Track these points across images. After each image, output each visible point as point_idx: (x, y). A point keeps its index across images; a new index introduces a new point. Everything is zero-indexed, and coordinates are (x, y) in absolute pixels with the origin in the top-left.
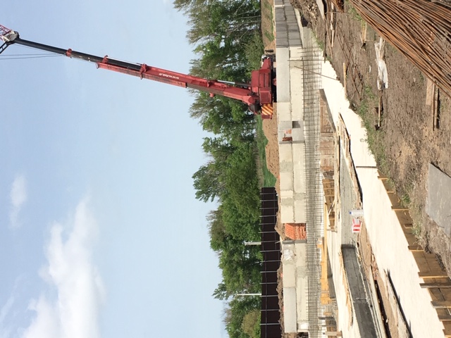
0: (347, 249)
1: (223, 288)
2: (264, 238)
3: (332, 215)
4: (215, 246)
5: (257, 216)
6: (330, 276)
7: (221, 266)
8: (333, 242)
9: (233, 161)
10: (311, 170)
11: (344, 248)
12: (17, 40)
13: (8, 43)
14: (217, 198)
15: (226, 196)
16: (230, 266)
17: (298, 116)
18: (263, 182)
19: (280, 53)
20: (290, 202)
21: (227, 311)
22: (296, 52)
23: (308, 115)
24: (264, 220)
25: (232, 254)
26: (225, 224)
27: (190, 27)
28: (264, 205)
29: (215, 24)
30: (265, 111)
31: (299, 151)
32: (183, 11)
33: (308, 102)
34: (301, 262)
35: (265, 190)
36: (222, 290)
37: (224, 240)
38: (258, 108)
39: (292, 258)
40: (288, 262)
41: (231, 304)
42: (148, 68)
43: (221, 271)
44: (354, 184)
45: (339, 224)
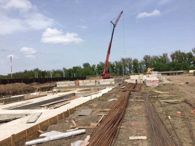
0: (74, 94)
2: (76, 77)
3: (81, 91)
4: (74, 68)
5: (80, 76)
6: (69, 91)
7: (70, 69)
8: (76, 91)
9: (91, 71)
10: (90, 86)
11: (74, 93)
12: (114, 26)
13: (114, 24)
14: (83, 68)
15: (84, 69)
16: (70, 71)
17: (101, 83)
18: (87, 77)
19: (113, 79)
20: (83, 82)
21: (60, 70)
22: (113, 83)
23: (101, 85)
24: (79, 77)
25: (72, 71)
26: (78, 69)
27: (118, 61)
28: (82, 77)
29: (119, 67)
30: (101, 77)
31: (94, 84)
32: (121, 60)
33: (104, 85)
34: (71, 85)
35: (86, 77)
36: (65, 69)
37: (75, 69)
38: (102, 76)
39: (72, 83)
40: (71, 82)
41: (62, 71)
42: (109, 53)
44: (87, 95)
45: (79, 92)
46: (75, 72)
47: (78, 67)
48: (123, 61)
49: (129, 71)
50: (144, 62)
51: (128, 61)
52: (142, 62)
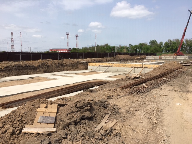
1: (131, 45)
4: (140, 44)
7: (136, 45)
11: (163, 62)
13: (191, 12)
14: (150, 44)
16: (136, 47)
18: (157, 53)
20: (165, 57)
21: (127, 46)
22: (187, 58)
23: (177, 60)
25: (138, 47)
26: (145, 46)
27: (188, 39)
28: (154, 54)
31: (172, 58)
34: (156, 58)
38: (176, 53)
42: (184, 36)
43: (135, 45)
46: (141, 48)
47: (144, 44)
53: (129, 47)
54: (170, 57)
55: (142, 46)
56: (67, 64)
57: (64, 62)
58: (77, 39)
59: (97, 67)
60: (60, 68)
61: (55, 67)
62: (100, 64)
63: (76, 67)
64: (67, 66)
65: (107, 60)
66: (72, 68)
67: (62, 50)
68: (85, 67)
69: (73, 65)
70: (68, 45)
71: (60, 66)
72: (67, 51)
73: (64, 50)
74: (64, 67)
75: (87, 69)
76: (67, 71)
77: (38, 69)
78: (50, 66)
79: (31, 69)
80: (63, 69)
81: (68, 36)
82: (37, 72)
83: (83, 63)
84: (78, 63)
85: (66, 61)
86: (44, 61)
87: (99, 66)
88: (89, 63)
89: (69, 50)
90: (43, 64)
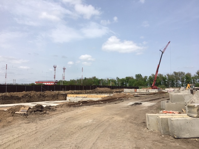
1: (118, 79)
5: (133, 85)
7: (123, 79)
9: (143, 82)
13: (162, 52)
14: (136, 78)
15: (136, 80)
16: (123, 80)
17: (149, 92)
18: (140, 87)
21: (114, 79)
25: (125, 81)
26: (131, 80)
30: (151, 88)
35: (138, 87)
36: (118, 78)
40: (132, 90)
43: (122, 78)
46: (127, 81)
47: (131, 78)
48: (175, 74)
49: (181, 84)
50: (197, 76)
51: (180, 74)
52: (195, 77)
53: (116, 80)
54: (144, 90)
55: (128, 79)
56: (48, 95)
57: (45, 94)
58: (64, 72)
59: (74, 98)
60: (41, 99)
61: (37, 97)
62: (78, 95)
63: (56, 98)
64: (48, 97)
65: (86, 92)
66: (53, 99)
67: (48, 82)
68: (64, 98)
69: (53, 96)
70: (55, 78)
71: (42, 97)
72: (53, 84)
73: (50, 82)
74: (45, 97)
75: (66, 99)
76: (48, 101)
77: (22, 99)
78: (32, 97)
79: (15, 99)
80: (44, 99)
81: (55, 69)
82: (20, 101)
83: (63, 94)
84: (58, 94)
85: (48, 93)
86: (28, 92)
87: (76, 97)
88: (68, 95)
89: (56, 82)
90: (26, 95)
